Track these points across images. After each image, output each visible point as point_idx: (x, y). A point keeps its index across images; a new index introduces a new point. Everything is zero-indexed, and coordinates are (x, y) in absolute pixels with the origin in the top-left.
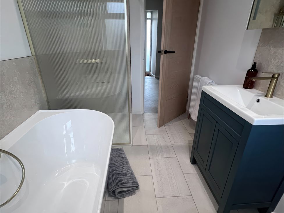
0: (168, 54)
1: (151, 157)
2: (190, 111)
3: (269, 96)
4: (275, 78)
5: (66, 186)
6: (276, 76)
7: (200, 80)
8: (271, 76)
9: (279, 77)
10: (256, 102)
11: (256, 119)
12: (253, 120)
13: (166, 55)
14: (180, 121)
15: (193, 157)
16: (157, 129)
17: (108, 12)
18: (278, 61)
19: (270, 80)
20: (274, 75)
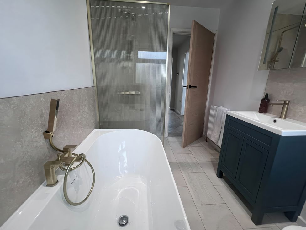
0: (192, 89)
1: (183, 172)
2: (209, 135)
3: (283, 118)
4: (287, 104)
5: (119, 193)
6: (287, 102)
7: (217, 109)
8: (283, 102)
9: (289, 103)
10: (273, 123)
11: (283, 131)
12: (281, 132)
13: (190, 89)
14: (199, 144)
15: (220, 170)
16: (182, 150)
17: (138, 58)
18: (286, 92)
19: (282, 105)
20: (285, 102)
